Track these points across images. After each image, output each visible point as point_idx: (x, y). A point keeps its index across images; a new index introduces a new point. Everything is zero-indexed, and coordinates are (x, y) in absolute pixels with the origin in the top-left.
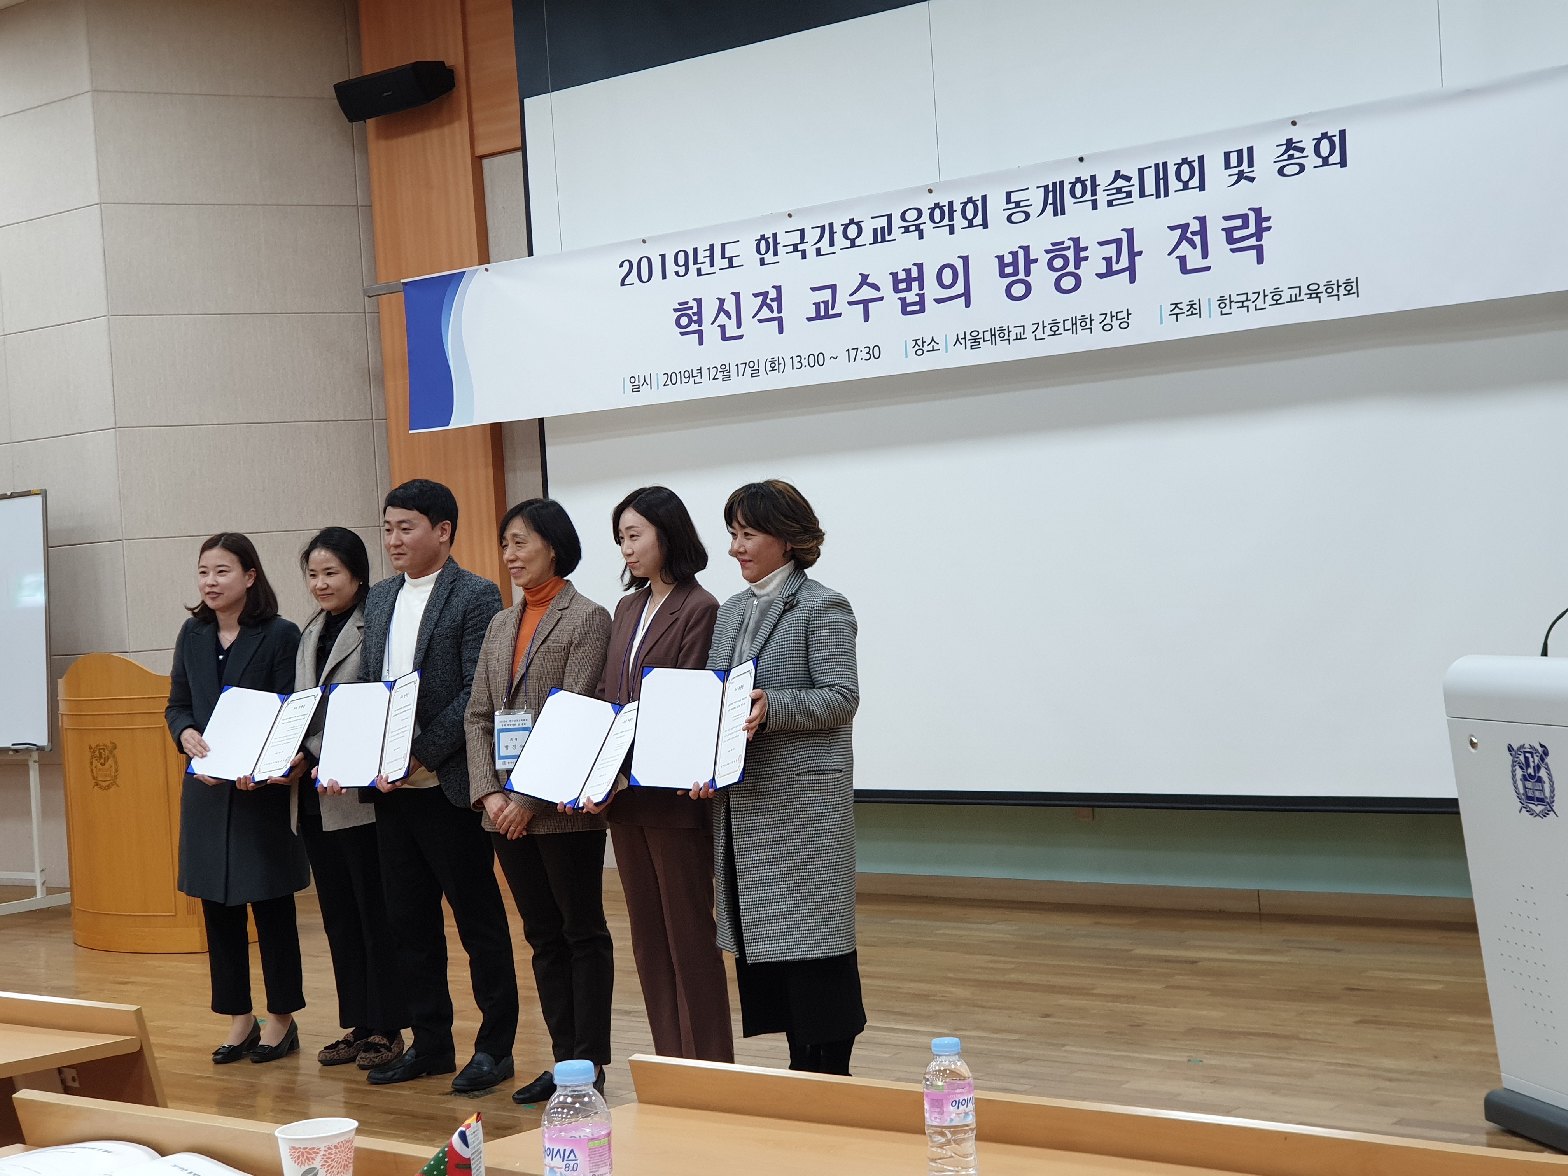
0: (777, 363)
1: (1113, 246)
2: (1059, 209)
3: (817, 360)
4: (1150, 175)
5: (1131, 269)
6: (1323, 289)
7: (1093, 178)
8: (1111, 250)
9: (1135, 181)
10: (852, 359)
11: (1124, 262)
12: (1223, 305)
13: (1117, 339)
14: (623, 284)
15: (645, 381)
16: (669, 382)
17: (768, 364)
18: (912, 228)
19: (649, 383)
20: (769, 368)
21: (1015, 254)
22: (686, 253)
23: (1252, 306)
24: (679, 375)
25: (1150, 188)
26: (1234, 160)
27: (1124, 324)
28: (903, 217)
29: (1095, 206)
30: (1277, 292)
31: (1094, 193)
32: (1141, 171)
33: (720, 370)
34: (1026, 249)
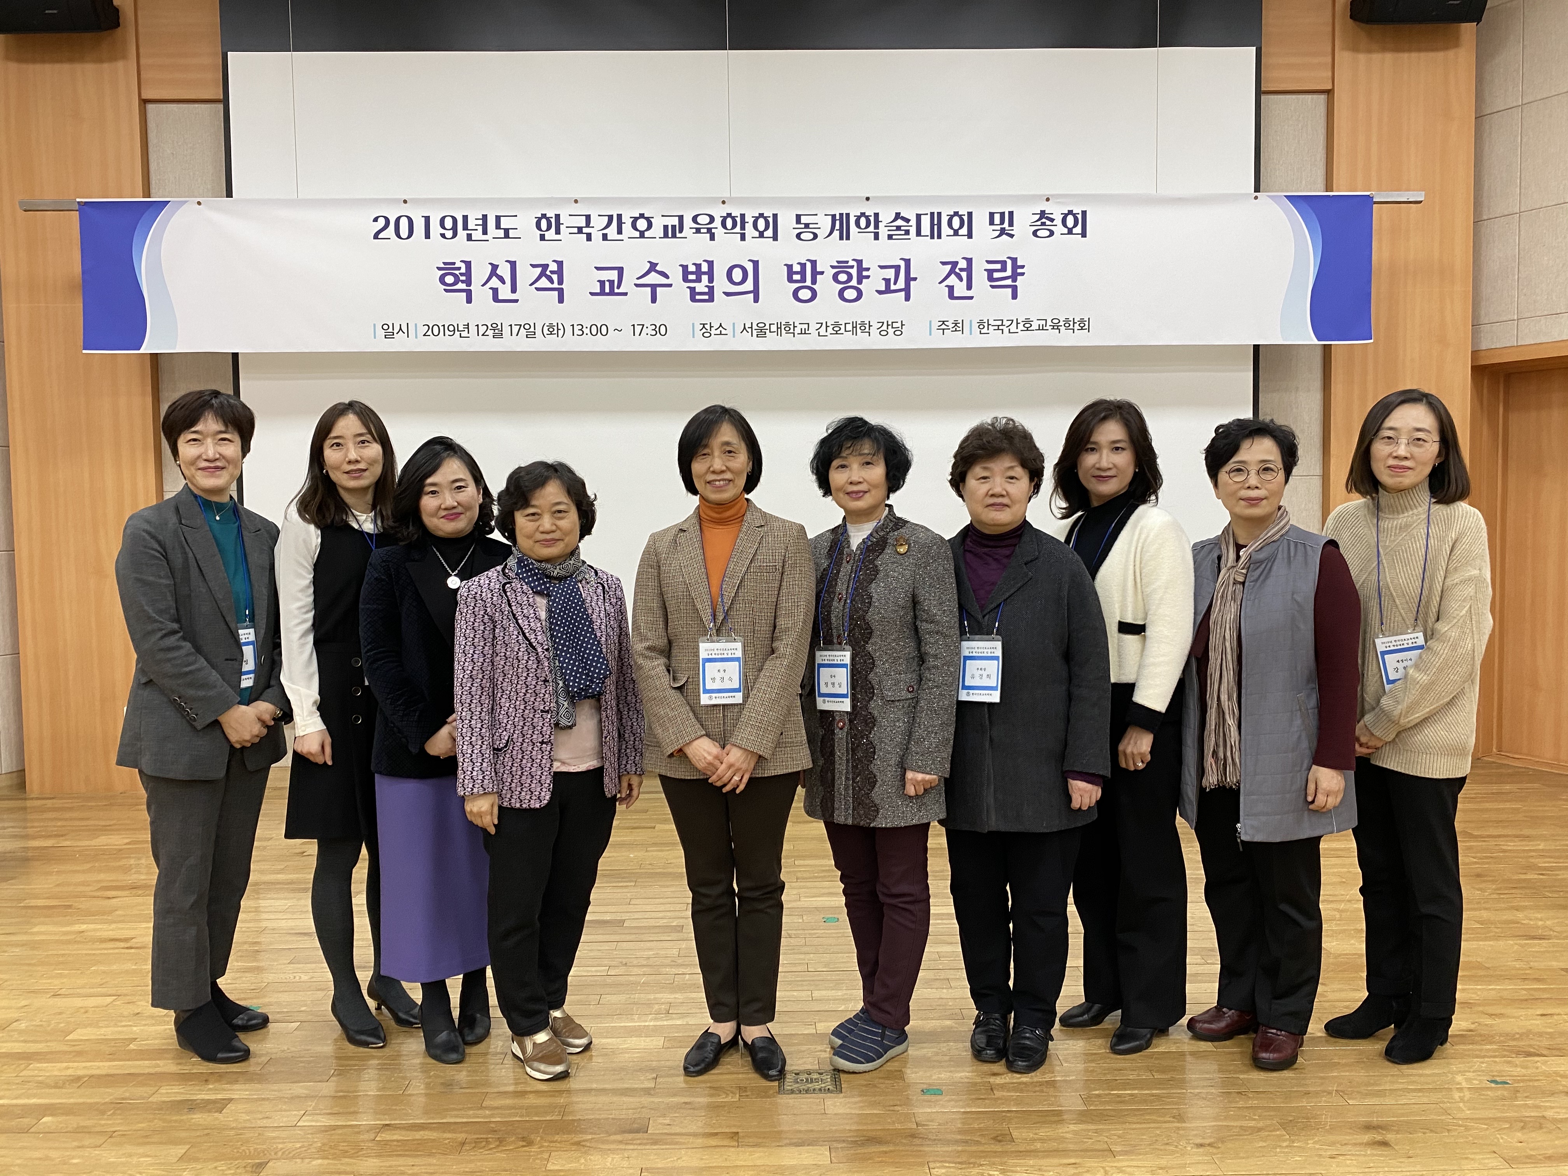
0: (555, 328)
1: (893, 270)
2: (845, 235)
3: (599, 330)
4: (926, 222)
5: (907, 290)
6: (1062, 323)
7: (876, 215)
8: (891, 273)
9: (913, 222)
10: (637, 333)
11: (901, 284)
12: (981, 327)
13: (891, 342)
14: (376, 236)
15: (401, 329)
16: (430, 333)
17: (546, 328)
18: (702, 231)
19: (406, 331)
20: (546, 331)
21: (803, 266)
22: (455, 220)
23: (1006, 330)
24: (442, 328)
25: (926, 228)
26: (997, 218)
27: (899, 332)
28: (695, 219)
29: (876, 237)
30: (1028, 321)
31: (877, 226)
32: (919, 216)
33: (490, 327)
34: (814, 263)
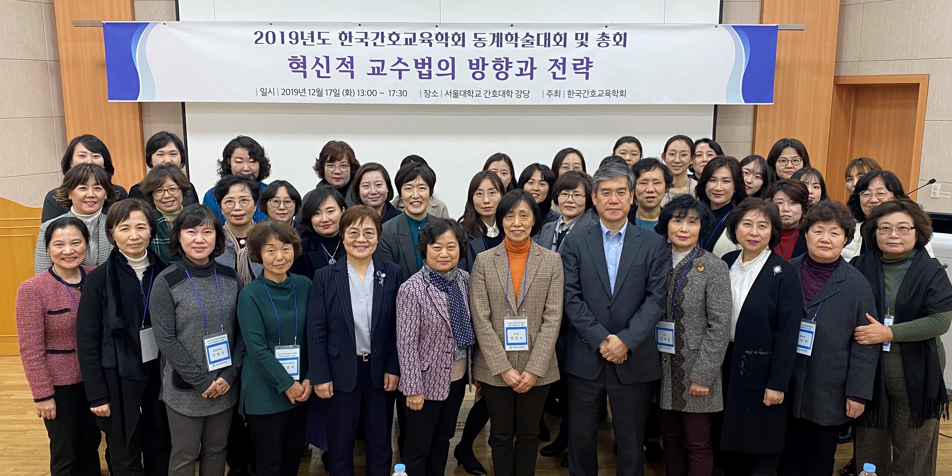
0: (350, 92)
2: (500, 44)
3: (372, 93)
4: (542, 38)
5: (531, 74)
6: (611, 92)
7: (516, 34)
8: (523, 65)
9: (535, 38)
10: (392, 94)
11: (528, 71)
12: (569, 94)
13: (523, 101)
14: (256, 42)
15: (270, 91)
16: (285, 93)
18: (426, 41)
19: (273, 92)
20: (345, 93)
21: (478, 61)
22: (297, 34)
23: (582, 96)
24: (291, 91)
25: (542, 42)
26: (579, 37)
27: (527, 96)
28: (422, 35)
29: (516, 45)
30: (593, 91)
31: (516, 40)
32: (538, 35)
33: (316, 91)
34: (483, 59)
